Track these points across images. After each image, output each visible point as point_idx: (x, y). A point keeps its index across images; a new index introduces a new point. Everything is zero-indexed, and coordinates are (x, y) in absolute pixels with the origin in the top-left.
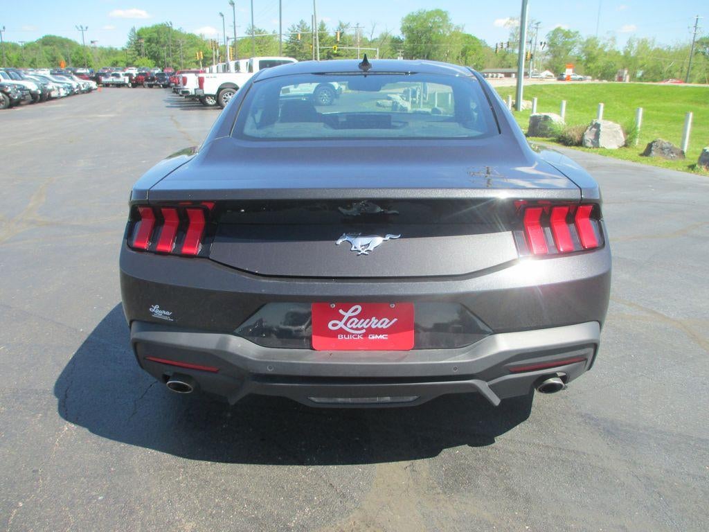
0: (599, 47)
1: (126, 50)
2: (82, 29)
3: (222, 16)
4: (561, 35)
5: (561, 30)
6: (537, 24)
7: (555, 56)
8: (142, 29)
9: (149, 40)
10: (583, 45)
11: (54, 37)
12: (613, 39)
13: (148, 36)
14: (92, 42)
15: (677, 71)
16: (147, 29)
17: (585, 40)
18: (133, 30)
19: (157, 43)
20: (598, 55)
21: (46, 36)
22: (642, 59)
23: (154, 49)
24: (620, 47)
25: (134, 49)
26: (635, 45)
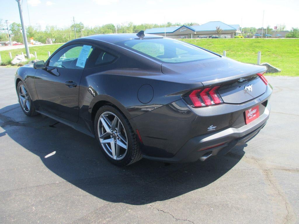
0: (34, 30)
4: (16, 26)
5: (15, 23)
6: (6, 21)
7: (15, 35)
10: (27, 29)
12: (40, 27)
15: (68, 38)
17: (28, 27)
20: (35, 33)
22: (54, 34)
24: (43, 29)
26: (49, 28)
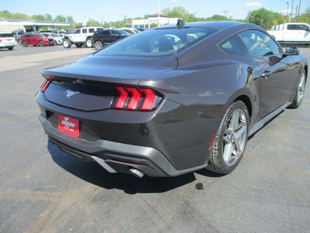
1: (245, 20)
2: (226, 12)
3: (288, 3)
8: (254, 11)
9: (256, 16)
11: (218, 15)
13: (256, 14)
14: (230, 17)
16: (256, 11)
18: (250, 11)
19: (260, 17)
21: (215, 15)
23: (258, 20)
25: (249, 20)
